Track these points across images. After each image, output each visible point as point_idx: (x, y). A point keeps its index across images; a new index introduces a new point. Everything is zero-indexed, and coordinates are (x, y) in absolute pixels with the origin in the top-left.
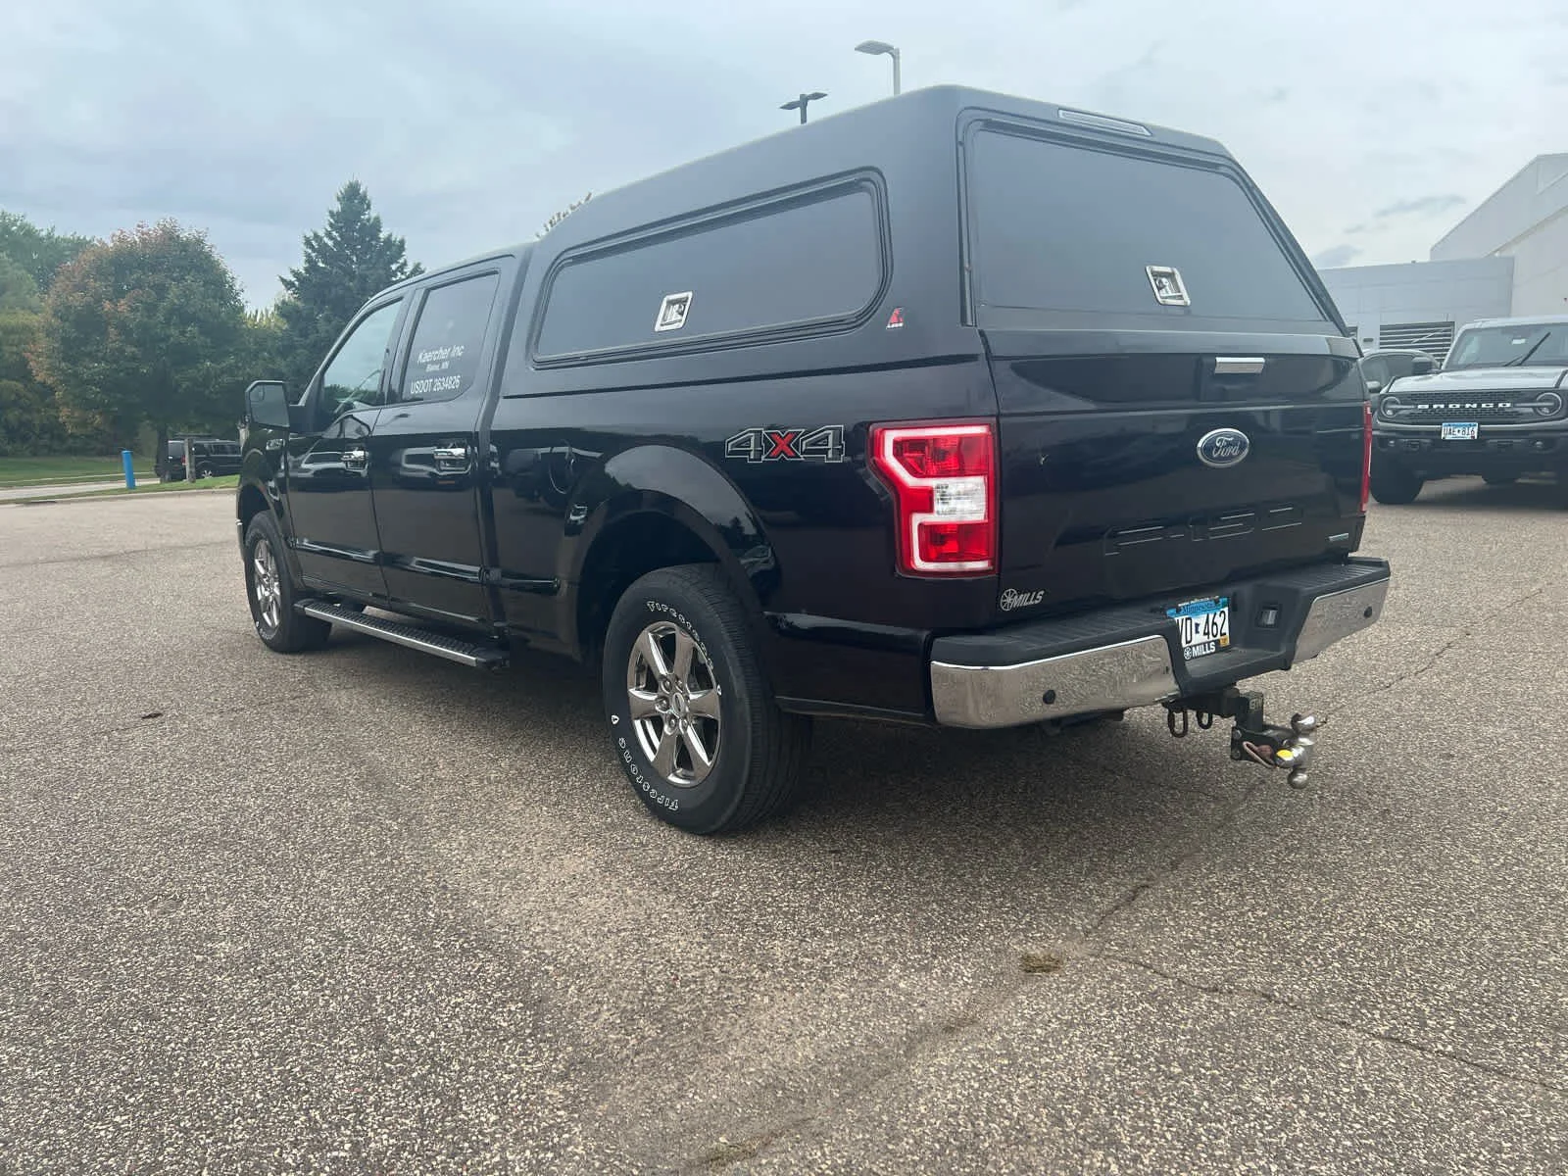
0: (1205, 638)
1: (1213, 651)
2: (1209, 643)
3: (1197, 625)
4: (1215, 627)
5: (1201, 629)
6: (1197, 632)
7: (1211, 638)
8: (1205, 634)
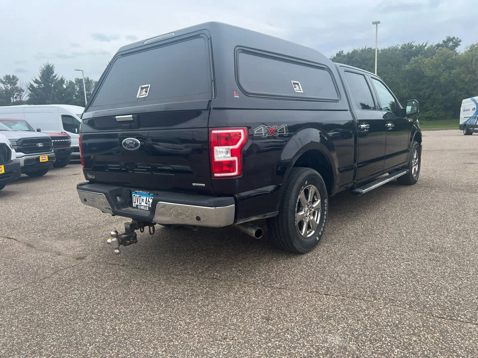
0: (146, 205)
1: (148, 209)
2: (146, 206)
3: (143, 200)
4: (149, 202)
5: (144, 201)
6: (143, 202)
7: (148, 205)
8: (146, 203)
